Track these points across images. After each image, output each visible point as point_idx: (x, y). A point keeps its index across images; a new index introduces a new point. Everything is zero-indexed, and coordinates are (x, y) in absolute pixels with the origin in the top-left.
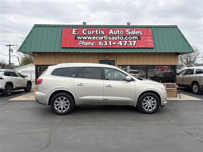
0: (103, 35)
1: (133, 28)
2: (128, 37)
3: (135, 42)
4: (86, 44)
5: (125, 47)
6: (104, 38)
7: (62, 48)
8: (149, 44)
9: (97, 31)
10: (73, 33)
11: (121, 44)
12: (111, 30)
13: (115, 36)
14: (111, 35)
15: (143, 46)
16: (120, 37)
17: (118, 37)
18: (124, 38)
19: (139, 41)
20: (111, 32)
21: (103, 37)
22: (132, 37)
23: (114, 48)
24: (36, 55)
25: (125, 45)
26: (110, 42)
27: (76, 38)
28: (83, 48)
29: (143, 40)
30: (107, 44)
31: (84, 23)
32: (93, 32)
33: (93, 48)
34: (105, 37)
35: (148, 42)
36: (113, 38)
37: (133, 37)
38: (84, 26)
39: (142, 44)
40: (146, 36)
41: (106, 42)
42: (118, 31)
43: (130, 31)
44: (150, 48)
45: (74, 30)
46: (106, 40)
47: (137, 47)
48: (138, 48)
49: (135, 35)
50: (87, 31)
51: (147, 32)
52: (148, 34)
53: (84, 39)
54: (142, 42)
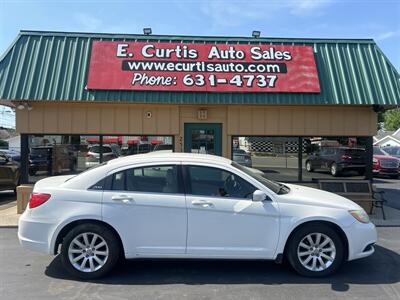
0: (194, 61)
1: (266, 43)
2: (257, 64)
3: (273, 77)
4: (151, 81)
5: (250, 90)
6: (195, 68)
7: (90, 90)
8: (309, 83)
9: (178, 50)
10: (119, 54)
11: (239, 83)
12: (214, 49)
13: (222, 62)
14: (214, 61)
15: (293, 88)
16: (235, 64)
17: (232, 65)
18: (246, 67)
19: (283, 75)
20: (213, 52)
21: (192, 65)
22: (265, 65)
23: (221, 93)
24: (21, 107)
25: (249, 84)
26: (212, 78)
27: (125, 67)
28: (143, 91)
29: (292, 73)
30: (202, 83)
31: (148, 31)
32: (168, 52)
33: (167, 92)
34: (198, 64)
35: (306, 79)
36: (220, 68)
37: (268, 66)
38: (147, 37)
39: (292, 83)
40: (299, 63)
41: (202, 77)
42: (232, 52)
43: (261, 51)
44: (310, 93)
45: (120, 46)
46: (201, 73)
47: (277, 90)
48: (280, 93)
49: (273, 61)
50: (154, 48)
51: (302, 55)
52: (304, 60)
53: (144, 68)
54: (291, 79)
